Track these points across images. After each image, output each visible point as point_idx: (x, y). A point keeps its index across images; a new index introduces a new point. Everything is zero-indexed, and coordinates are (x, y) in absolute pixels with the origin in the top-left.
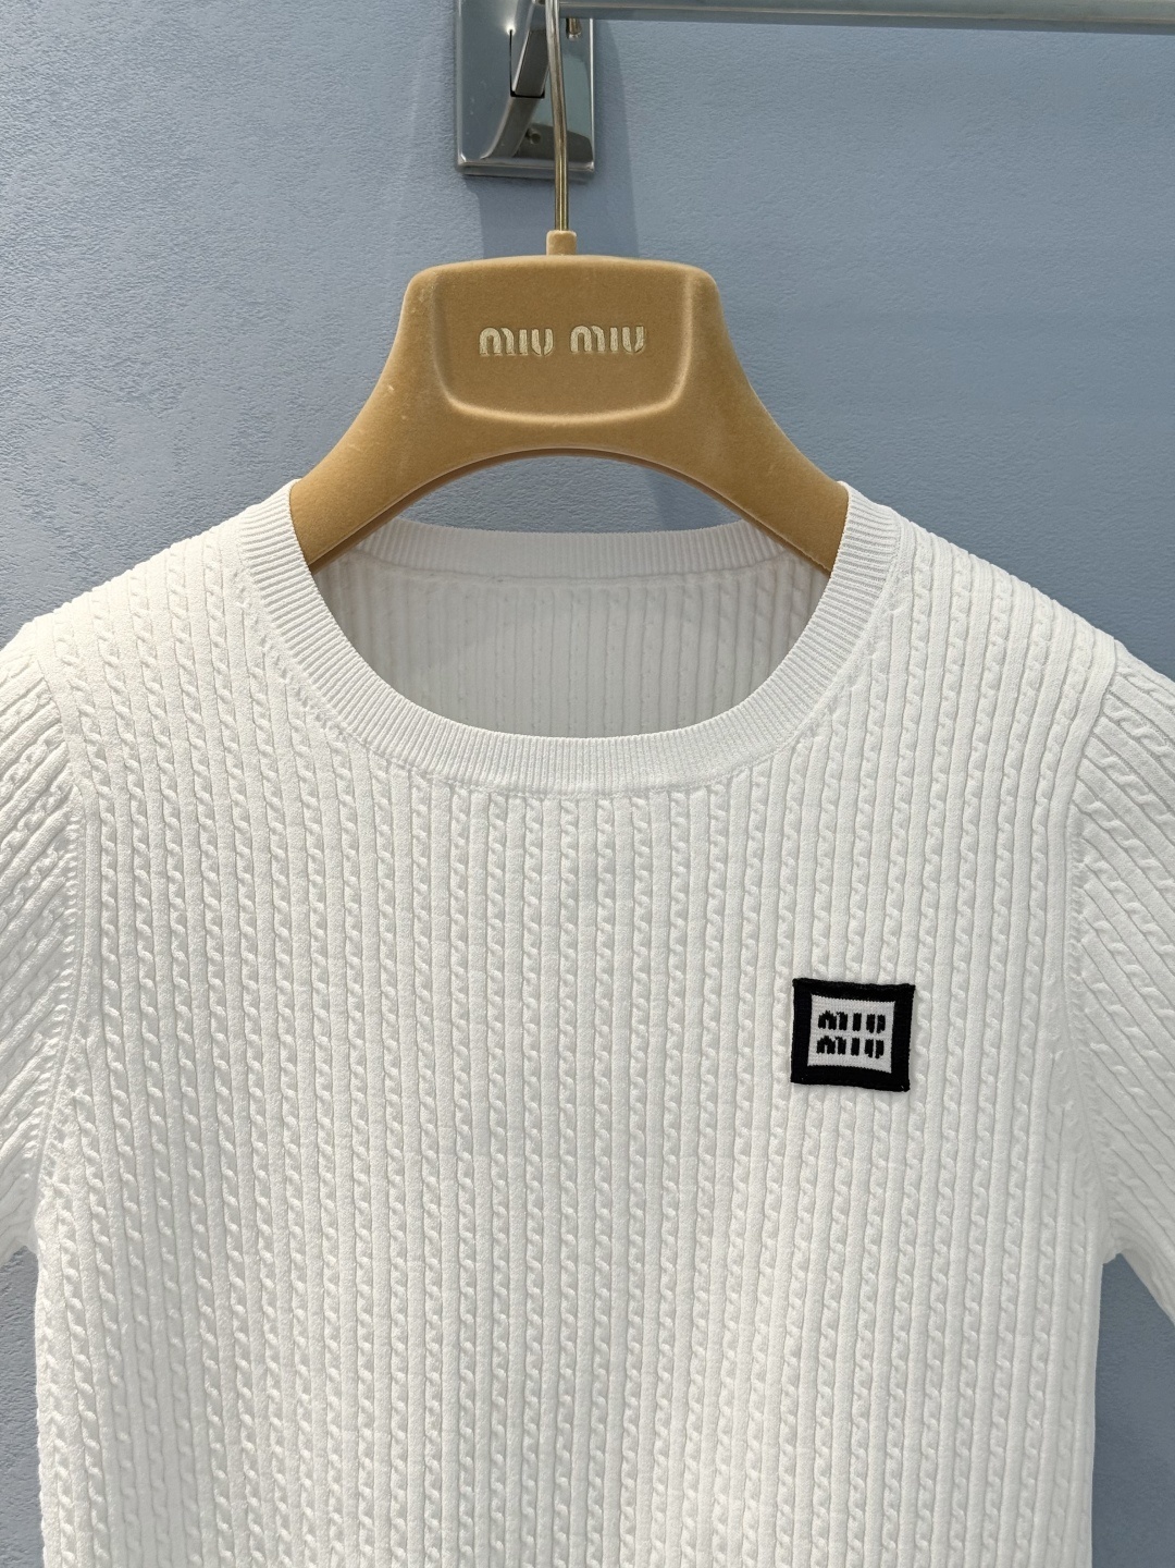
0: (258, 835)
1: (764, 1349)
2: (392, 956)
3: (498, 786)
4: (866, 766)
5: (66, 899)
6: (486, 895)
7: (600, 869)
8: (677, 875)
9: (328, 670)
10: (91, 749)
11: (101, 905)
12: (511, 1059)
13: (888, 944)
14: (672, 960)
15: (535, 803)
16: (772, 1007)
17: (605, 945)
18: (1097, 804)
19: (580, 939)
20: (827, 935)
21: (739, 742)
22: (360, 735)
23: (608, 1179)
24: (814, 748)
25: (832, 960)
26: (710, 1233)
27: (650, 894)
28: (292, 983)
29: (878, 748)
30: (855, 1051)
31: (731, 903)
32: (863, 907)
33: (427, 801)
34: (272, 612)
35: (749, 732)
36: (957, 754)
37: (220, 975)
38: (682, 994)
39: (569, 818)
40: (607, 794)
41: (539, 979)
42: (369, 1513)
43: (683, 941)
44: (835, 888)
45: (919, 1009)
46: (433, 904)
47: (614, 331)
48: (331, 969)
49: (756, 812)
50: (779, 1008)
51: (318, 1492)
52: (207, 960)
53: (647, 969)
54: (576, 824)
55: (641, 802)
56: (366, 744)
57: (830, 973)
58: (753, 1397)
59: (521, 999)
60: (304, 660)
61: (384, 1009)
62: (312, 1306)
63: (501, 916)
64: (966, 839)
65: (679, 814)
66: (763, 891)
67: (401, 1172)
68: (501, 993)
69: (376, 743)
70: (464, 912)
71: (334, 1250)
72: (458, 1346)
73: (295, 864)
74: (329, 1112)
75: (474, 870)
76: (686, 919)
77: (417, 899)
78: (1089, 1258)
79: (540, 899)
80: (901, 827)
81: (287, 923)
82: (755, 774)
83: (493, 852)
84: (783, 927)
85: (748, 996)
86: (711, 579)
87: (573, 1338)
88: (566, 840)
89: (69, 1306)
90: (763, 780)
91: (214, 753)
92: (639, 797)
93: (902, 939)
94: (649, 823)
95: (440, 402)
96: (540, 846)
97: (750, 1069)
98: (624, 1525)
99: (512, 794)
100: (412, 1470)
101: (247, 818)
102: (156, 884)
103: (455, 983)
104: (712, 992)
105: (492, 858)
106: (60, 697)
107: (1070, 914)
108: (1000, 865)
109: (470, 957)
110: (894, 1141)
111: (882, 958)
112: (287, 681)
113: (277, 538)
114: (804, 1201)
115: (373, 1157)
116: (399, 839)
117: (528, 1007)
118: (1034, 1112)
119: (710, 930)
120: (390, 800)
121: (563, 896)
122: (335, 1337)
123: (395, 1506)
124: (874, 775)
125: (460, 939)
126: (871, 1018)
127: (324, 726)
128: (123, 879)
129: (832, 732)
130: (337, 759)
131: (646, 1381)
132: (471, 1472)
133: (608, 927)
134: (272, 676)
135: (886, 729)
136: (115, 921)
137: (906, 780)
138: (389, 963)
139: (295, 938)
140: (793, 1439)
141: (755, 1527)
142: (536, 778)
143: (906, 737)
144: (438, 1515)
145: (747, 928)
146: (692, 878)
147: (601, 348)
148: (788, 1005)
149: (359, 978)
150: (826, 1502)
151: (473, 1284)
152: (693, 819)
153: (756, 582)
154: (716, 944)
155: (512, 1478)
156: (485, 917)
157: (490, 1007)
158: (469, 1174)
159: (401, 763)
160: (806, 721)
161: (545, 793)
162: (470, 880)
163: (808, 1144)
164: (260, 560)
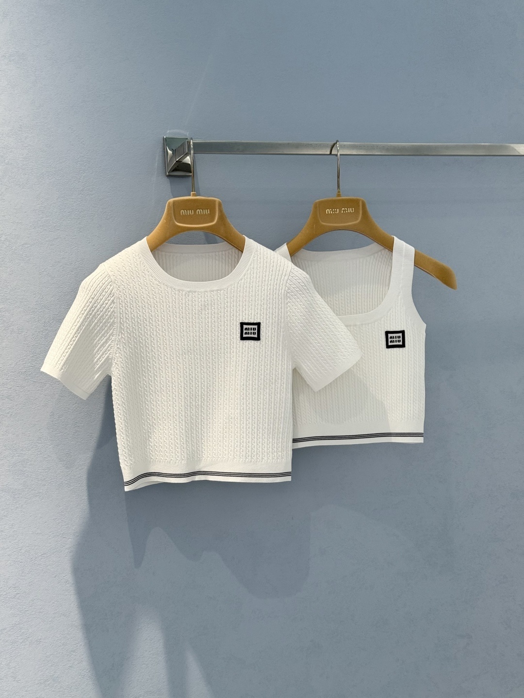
0: (146, 301)
1: (238, 385)
2: (170, 321)
3: (187, 291)
4: (251, 285)
5: (115, 312)
6: (186, 310)
7: (206, 305)
8: (219, 305)
9: (156, 271)
10: (117, 286)
11: (120, 313)
12: (192, 338)
13: (256, 316)
14: (219, 320)
15: (194, 294)
17: (207, 318)
18: (290, 291)
19: (203, 317)
20: (245, 315)
21: (229, 282)
22: (163, 282)
23: (209, 359)
24: (242, 282)
25: (247, 319)
26: (227, 367)
27: (215, 309)
28: (153, 326)
29: (253, 282)
30: (251, 334)
31: (229, 310)
32: (251, 310)
33: (175, 294)
35: (231, 280)
36: (266, 283)
37: (141, 325)
38: (221, 326)
40: (206, 292)
41: (196, 324)
42: (170, 416)
43: (221, 317)
44: (246, 307)
45: (261, 326)
47: (204, 210)
49: (232, 294)
50: (238, 328)
51: (161, 413)
52: (138, 323)
53: (215, 322)
54: (201, 297)
55: (212, 293)
56: (164, 284)
57: (246, 321)
58: (236, 393)
59: (193, 328)
62: (159, 382)
63: (189, 314)
64: (268, 297)
65: (219, 295)
66: (234, 308)
67: (173, 358)
68: (189, 327)
69: (166, 284)
70: (182, 313)
71: (162, 372)
72: (184, 388)
73: (153, 306)
74: (160, 349)
75: (184, 306)
76: (221, 313)
77: (174, 311)
78: (290, 367)
79: (196, 310)
80: (257, 296)
81: (152, 316)
84: (238, 314)
85: (233, 326)
86: (220, 253)
87: (204, 386)
88: (199, 300)
89: (120, 383)
90: (233, 288)
91: (138, 286)
93: (258, 315)
94: (214, 296)
95: (174, 223)
96: (195, 301)
97: (233, 338)
98: (214, 417)
99: (190, 292)
100: (177, 408)
101: (144, 298)
102: (129, 310)
103: (182, 326)
104: (226, 325)
105: (187, 303)
106: (112, 277)
107: (286, 309)
108: (274, 302)
109: (184, 321)
110: (258, 349)
111: (255, 318)
112: (149, 273)
113: (145, 247)
114: (243, 360)
115: (169, 356)
116: (170, 300)
118: (281, 343)
119: (225, 315)
120: (168, 294)
121: (200, 310)
122: (163, 387)
123: (174, 414)
124: (252, 287)
126: (253, 328)
127: (156, 281)
128: (124, 309)
129: (245, 280)
130: (159, 287)
131: (217, 393)
132: (187, 409)
133: (208, 315)
134: (146, 272)
135: (254, 279)
136: (123, 316)
137: (258, 287)
138: (169, 322)
140: (243, 399)
141: (237, 414)
142: (194, 289)
143: (257, 280)
144: (182, 416)
145: (232, 314)
146: (222, 306)
147: (202, 213)
149: (165, 325)
150: (249, 409)
151: (187, 377)
152: (222, 295)
153: (229, 253)
154: (226, 317)
155: (194, 410)
156: (186, 314)
157: (188, 329)
158: (185, 358)
159: (170, 287)
160: (240, 278)
161: (196, 292)
163: (244, 350)
164: (142, 250)
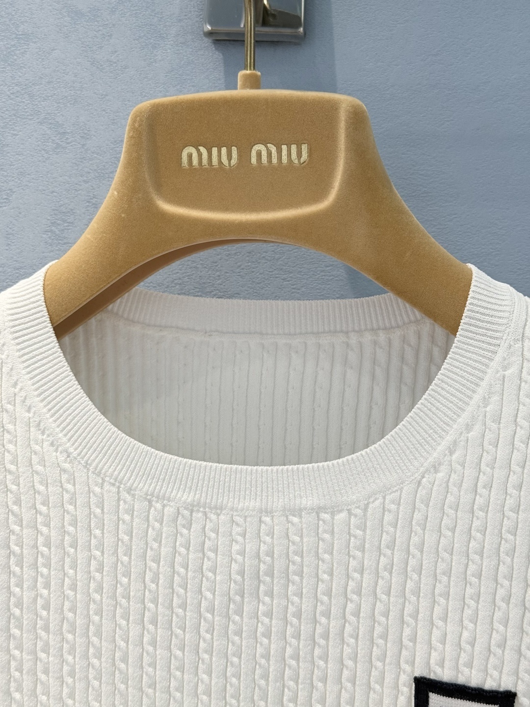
2: (99, 634)
3: (185, 502)
4: (479, 500)
6: (173, 589)
7: (261, 573)
8: (323, 581)
9: (62, 407)
13: (495, 655)
14: (317, 652)
15: (213, 517)
16: (397, 698)
17: (264, 635)
19: (244, 629)
20: (443, 642)
21: (375, 475)
22: (83, 458)
24: (436, 483)
25: (447, 664)
27: (300, 595)
28: (22, 652)
29: (489, 486)
31: (366, 608)
32: (474, 620)
33: (131, 511)
34: (24, 362)
35: (383, 467)
38: (324, 680)
39: (239, 529)
40: (269, 512)
41: (211, 659)
43: (326, 636)
44: (450, 603)
46: (132, 594)
47: (284, 147)
48: (51, 643)
49: (387, 533)
50: (403, 700)
53: (296, 657)
54: (244, 535)
55: (295, 520)
56: (87, 465)
57: (445, 675)
59: (197, 674)
60: (45, 398)
61: (91, 676)
63: (184, 606)
65: (325, 531)
66: (392, 599)
68: (181, 669)
69: (94, 465)
70: (155, 601)
73: (28, 558)
75: (164, 569)
76: (329, 618)
79: (214, 594)
80: (507, 555)
81: (19, 604)
82: (387, 501)
83: (180, 554)
84: (407, 631)
85: (377, 687)
86: (368, 337)
88: (236, 547)
90: (393, 507)
92: (294, 516)
93: (506, 652)
94: (301, 537)
96: (216, 551)
99: (195, 509)
103: (146, 659)
104: (348, 680)
105: (178, 559)
109: (158, 639)
111: (489, 666)
112: (31, 415)
113: (32, 306)
117: (202, 682)
119: (348, 629)
120: (103, 510)
121: (232, 593)
124: (485, 509)
125: (151, 623)
127: (56, 451)
129: (452, 470)
130: (64, 477)
133: (266, 620)
134: (20, 411)
135: (496, 471)
137: (513, 515)
138: (96, 640)
139: (25, 617)
142: (215, 497)
143: (513, 479)
145: (378, 630)
146: (334, 584)
147: (275, 160)
148: (410, 698)
149: (72, 651)
152: (336, 536)
153: (404, 339)
154: (352, 641)
156: (171, 607)
157: (172, 679)
159: (112, 481)
160: (431, 459)
161: (221, 509)
162: (160, 576)
164: (17, 322)
